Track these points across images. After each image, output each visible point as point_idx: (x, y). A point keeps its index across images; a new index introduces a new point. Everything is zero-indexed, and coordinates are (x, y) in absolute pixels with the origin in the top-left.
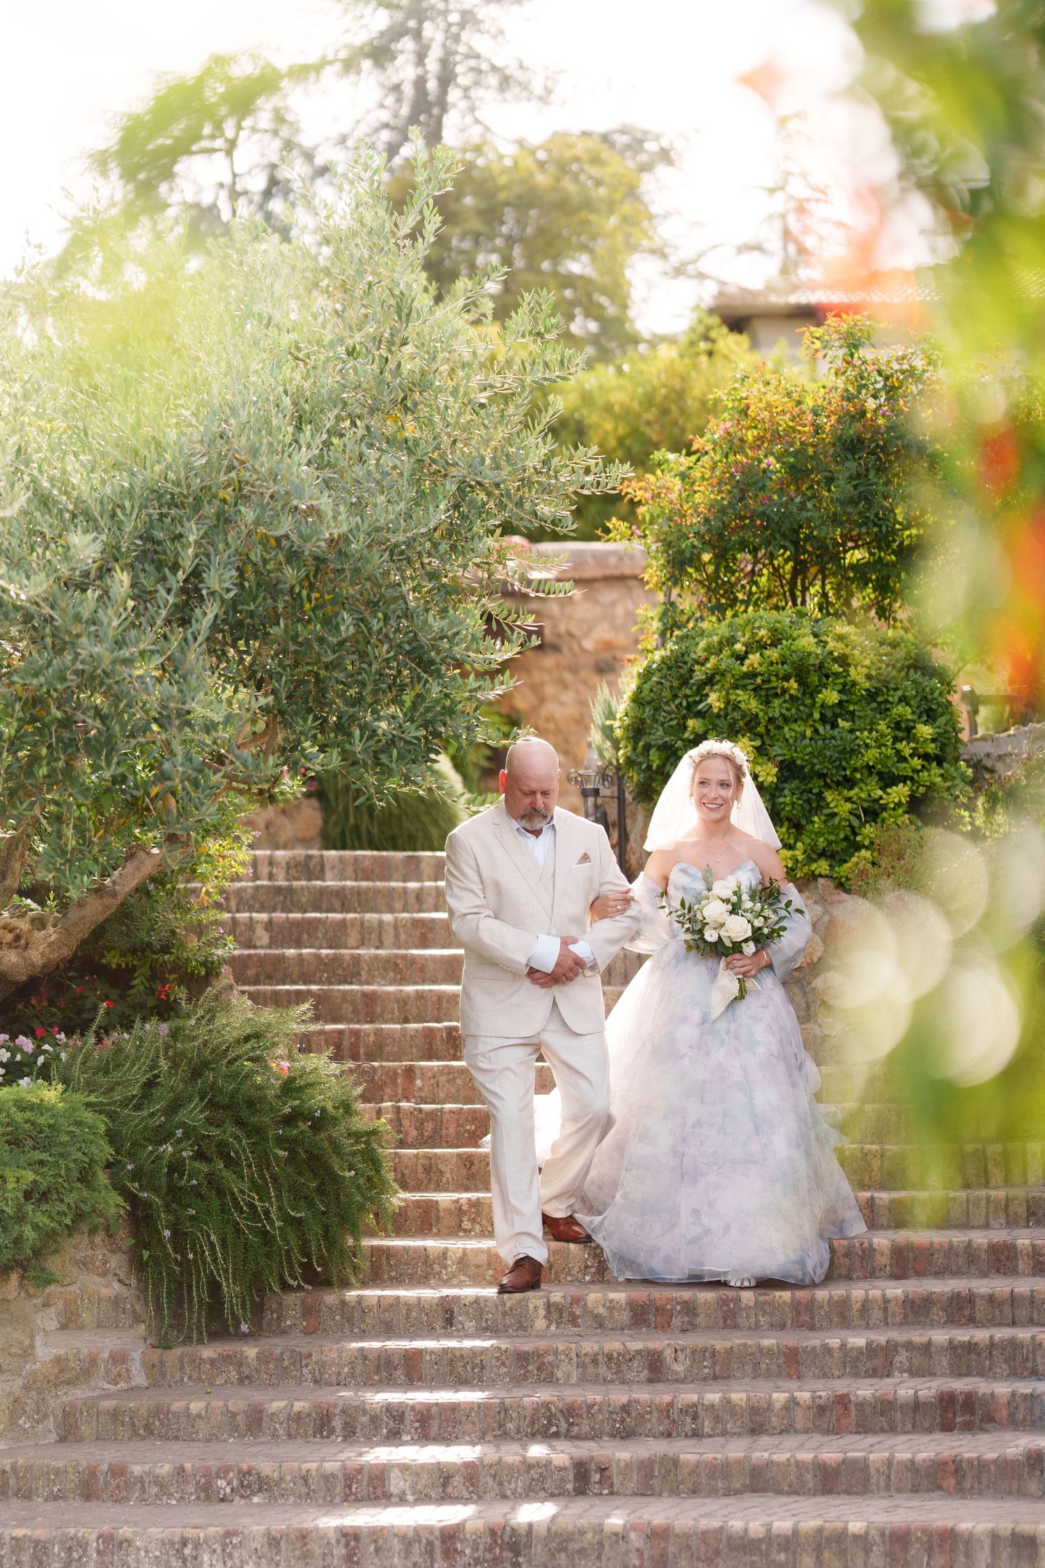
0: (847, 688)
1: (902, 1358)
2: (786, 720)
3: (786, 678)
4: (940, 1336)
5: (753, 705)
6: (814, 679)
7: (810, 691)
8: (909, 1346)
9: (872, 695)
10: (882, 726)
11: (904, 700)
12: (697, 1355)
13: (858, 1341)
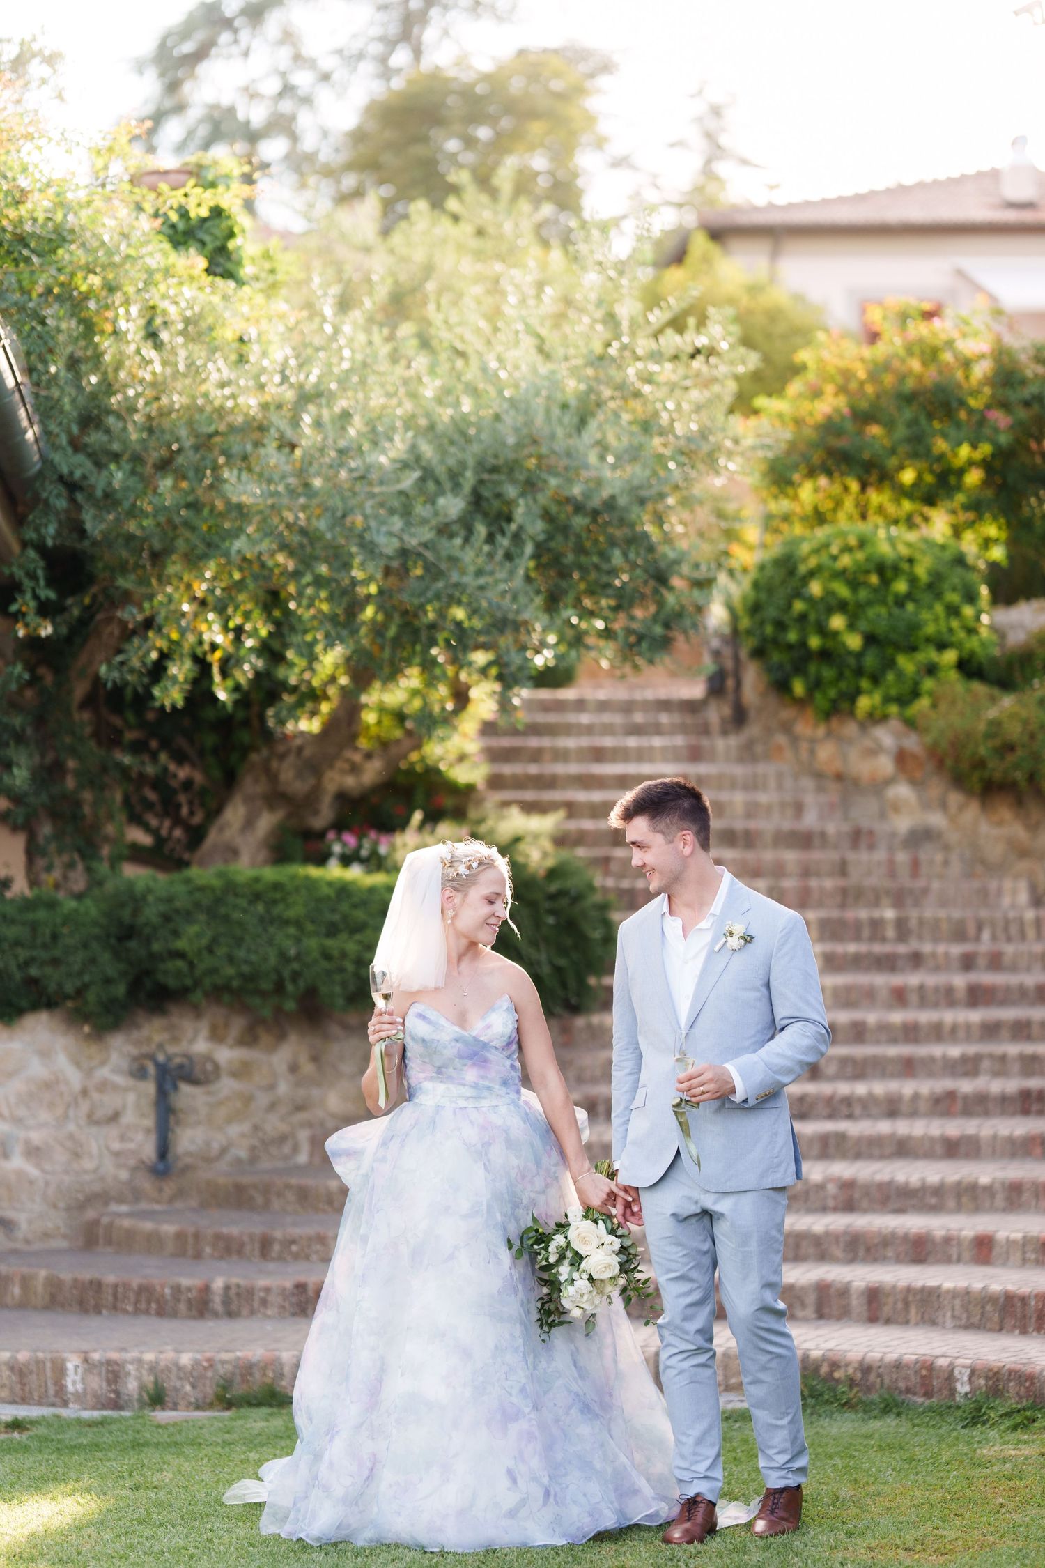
0: (913, 580)
1: (986, 1064)
2: (869, 603)
3: (868, 572)
4: (1013, 1049)
5: (843, 591)
6: (889, 574)
7: (886, 582)
8: (991, 1056)
9: (930, 586)
10: (939, 609)
11: (954, 589)
12: (844, 1061)
13: (955, 1051)
